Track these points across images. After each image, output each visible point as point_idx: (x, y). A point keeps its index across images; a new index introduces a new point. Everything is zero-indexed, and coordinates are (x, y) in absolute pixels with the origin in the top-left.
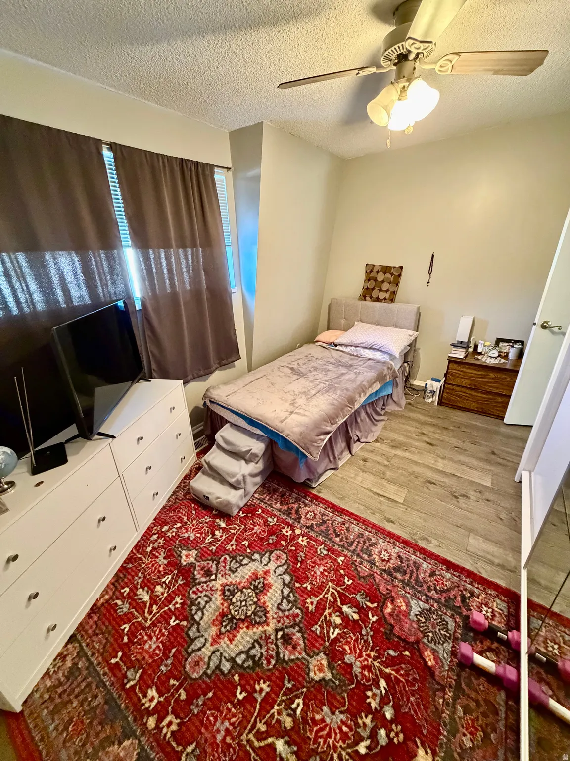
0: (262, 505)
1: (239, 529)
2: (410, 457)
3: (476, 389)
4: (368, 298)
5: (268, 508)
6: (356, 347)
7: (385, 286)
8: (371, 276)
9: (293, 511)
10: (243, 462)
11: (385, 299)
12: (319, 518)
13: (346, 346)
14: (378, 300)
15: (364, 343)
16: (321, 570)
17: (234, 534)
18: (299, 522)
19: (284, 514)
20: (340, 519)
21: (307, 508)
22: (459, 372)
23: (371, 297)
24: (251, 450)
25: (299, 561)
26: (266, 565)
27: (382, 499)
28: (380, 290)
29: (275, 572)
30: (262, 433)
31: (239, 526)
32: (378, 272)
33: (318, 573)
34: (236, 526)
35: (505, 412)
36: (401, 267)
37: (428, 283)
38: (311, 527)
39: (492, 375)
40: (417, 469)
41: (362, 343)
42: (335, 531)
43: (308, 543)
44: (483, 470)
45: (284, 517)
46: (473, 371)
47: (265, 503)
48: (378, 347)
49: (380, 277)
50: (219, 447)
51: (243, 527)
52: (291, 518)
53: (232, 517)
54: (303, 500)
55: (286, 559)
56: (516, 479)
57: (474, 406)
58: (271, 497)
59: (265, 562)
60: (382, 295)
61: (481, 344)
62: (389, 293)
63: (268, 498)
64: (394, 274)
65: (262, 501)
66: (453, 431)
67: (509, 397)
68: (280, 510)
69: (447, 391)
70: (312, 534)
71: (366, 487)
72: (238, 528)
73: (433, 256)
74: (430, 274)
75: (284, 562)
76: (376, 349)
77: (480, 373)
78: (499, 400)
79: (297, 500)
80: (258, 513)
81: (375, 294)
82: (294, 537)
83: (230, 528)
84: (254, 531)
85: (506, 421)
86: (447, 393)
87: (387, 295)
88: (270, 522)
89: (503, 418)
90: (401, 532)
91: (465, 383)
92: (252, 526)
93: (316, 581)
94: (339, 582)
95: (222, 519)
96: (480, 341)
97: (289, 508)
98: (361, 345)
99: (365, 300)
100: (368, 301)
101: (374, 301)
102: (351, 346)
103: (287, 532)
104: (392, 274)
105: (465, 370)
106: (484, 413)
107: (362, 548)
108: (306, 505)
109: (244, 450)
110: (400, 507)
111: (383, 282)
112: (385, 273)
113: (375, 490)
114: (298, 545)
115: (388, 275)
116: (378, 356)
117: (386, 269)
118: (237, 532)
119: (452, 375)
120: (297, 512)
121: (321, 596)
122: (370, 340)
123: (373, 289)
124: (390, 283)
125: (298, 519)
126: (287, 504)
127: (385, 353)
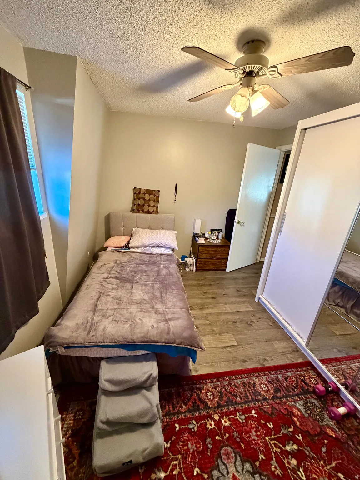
0: (174, 418)
1: (180, 463)
2: (214, 312)
3: (212, 258)
4: (141, 211)
5: (180, 417)
6: (145, 247)
7: (152, 203)
8: (140, 196)
9: (198, 403)
10: (144, 391)
11: (153, 212)
12: (217, 393)
13: (138, 248)
14: (148, 212)
15: (152, 244)
16: (254, 434)
17: (180, 473)
18: (209, 408)
19: (195, 411)
20: (226, 383)
21: (203, 391)
22: (204, 251)
23: (143, 211)
24: (151, 375)
25: (239, 442)
26: (228, 473)
27: (228, 349)
28: (149, 206)
29: (237, 471)
30: (146, 352)
31: (176, 459)
32: (144, 194)
33: (256, 438)
34: (174, 463)
35: (226, 267)
36: (159, 191)
37: (175, 201)
38: (219, 406)
39: (219, 249)
40: (223, 317)
41: (151, 244)
42: (233, 395)
43: (229, 420)
44: (244, 302)
45: (197, 414)
46: (211, 249)
47: (174, 414)
48: (163, 245)
49: (147, 197)
50: (108, 393)
51: (180, 456)
52: (202, 409)
53: (163, 457)
54: (194, 386)
55: (232, 450)
56: (256, 300)
57: (212, 267)
58: (173, 405)
59: (225, 472)
60: (151, 209)
61: (207, 233)
62: (155, 207)
63: (171, 407)
64: (155, 195)
65: (170, 415)
66: (214, 285)
67: (227, 259)
68: (189, 411)
69: (199, 263)
70: (225, 410)
71: (214, 346)
72: (177, 462)
73: (176, 185)
74: (176, 196)
75: (234, 455)
76: (162, 247)
77: (214, 249)
78: (223, 261)
79: (192, 390)
80: (177, 429)
81: (146, 208)
82: (218, 423)
83: (172, 471)
84: (191, 451)
85: (227, 271)
86: (199, 264)
87: (155, 209)
88: (194, 428)
89: (225, 270)
90: (255, 365)
91: (207, 256)
92: (186, 448)
93: (261, 447)
94: (269, 432)
95: (156, 470)
96: (206, 232)
97: (193, 403)
98: (151, 245)
99: (139, 213)
100: (141, 213)
101: (145, 213)
102: (142, 247)
103: (211, 425)
104: (155, 196)
105: (207, 249)
106: (218, 269)
107: (253, 393)
108: (200, 390)
109: (143, 379)
110: (240, 348)
111: (149, 200)
112: (150, 195)
113: (220, 346)
114: (227, 429)
115: (152, 196)
116: (163, 251)
117: (150, 192)
118: (180, 468)
119: (201, 253)
120: (200, 399)
121: (273, 455)
122: (157, 241)
123: (144, 205)
124: (154, 201)
125: (207, 407)
126: (189, 400)
127: (167, 248)
